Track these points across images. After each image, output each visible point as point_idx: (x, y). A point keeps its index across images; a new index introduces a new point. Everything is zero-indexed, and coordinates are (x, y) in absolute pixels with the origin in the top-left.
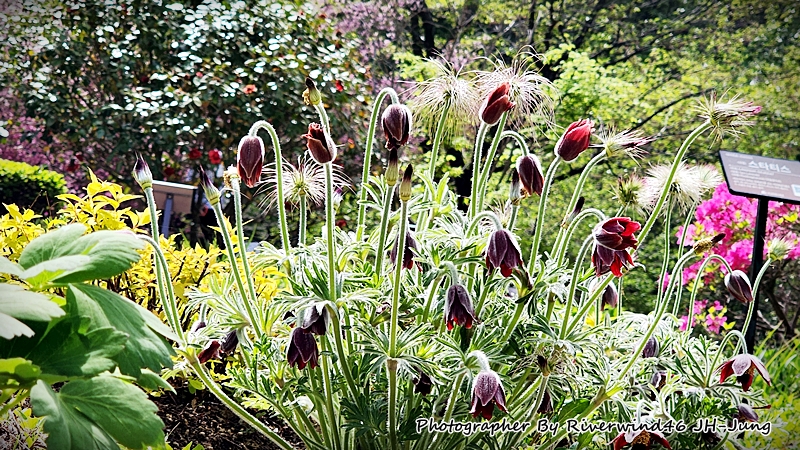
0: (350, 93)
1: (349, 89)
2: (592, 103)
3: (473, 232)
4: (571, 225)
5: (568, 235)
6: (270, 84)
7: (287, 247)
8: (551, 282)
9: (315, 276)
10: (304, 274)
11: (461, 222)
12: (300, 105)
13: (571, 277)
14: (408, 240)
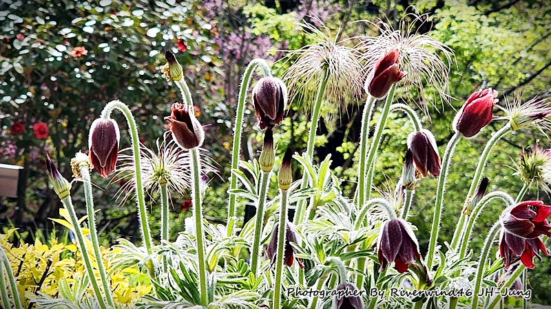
0: (195, 53)
1: (193, 48)
2: (474, 58)
3: (362, 223)
4: (474, 210)
5: (471, 222)
6: (101, 46)
7: (148, 245)
8: (453, 276)
9: (182, 277)
10: (170, 275)
11: (347, 210)
12: (137, 69)
13: (477, 271)
14: (289, 232)
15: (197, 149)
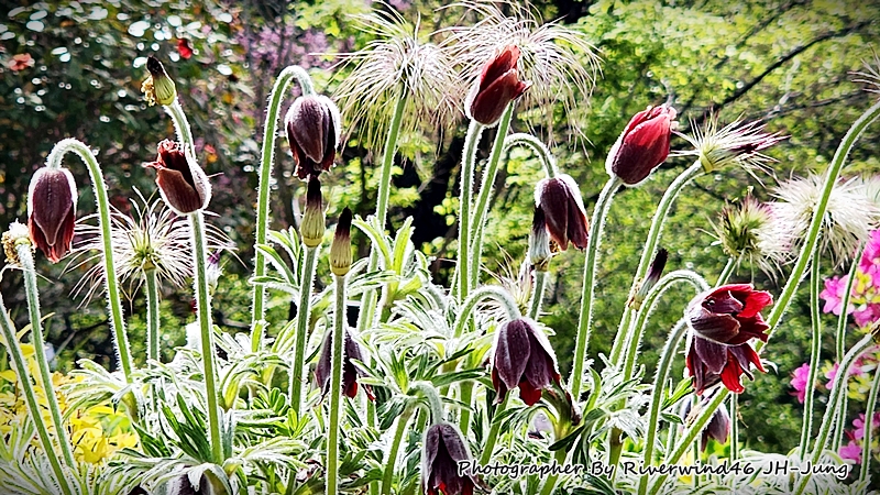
0: (206, 61)
1: (203, 53)
2: (651, 58)
3: (466, 326)
4: (644, 302)
5: (641, 322)
6: (57, 51)
7: (127, 369)
8: (613, 409)
9: (181, 419)
10: (163, 416)
11: (441, 305)
12: (114, 88)
13: (651, 399)
14: (349, 343)
15: (200, 212)
